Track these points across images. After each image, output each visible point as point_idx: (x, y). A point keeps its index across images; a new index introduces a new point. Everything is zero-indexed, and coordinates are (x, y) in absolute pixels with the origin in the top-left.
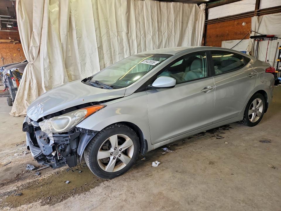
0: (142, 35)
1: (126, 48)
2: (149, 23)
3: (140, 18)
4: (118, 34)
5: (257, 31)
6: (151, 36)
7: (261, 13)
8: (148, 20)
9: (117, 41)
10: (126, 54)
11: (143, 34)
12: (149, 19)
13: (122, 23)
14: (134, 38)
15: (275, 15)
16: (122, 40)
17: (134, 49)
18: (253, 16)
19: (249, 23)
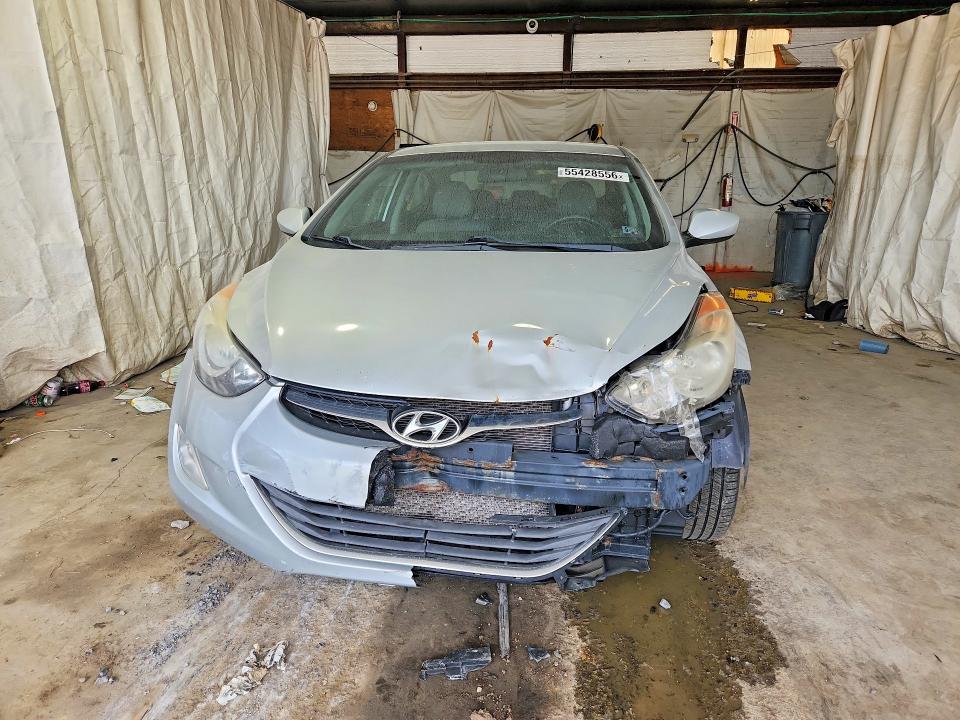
0: (187, 84)
1: (144, 129)
2: (203, 41)
3: (173, 12)
4: (109, 61)
5: (411, 131)
6: (214, 96)
7: (414, 83)
8: (198, 29)
9: (109, 92)
10: (148, 157)
11: (189, 80)
12: (202, 25)
13: (116, 13)
14: (162, 92)
15: (450, 97)
16: (124, 89)
17: (169, 140)
18: (397, 89)
19: (386, 104)
